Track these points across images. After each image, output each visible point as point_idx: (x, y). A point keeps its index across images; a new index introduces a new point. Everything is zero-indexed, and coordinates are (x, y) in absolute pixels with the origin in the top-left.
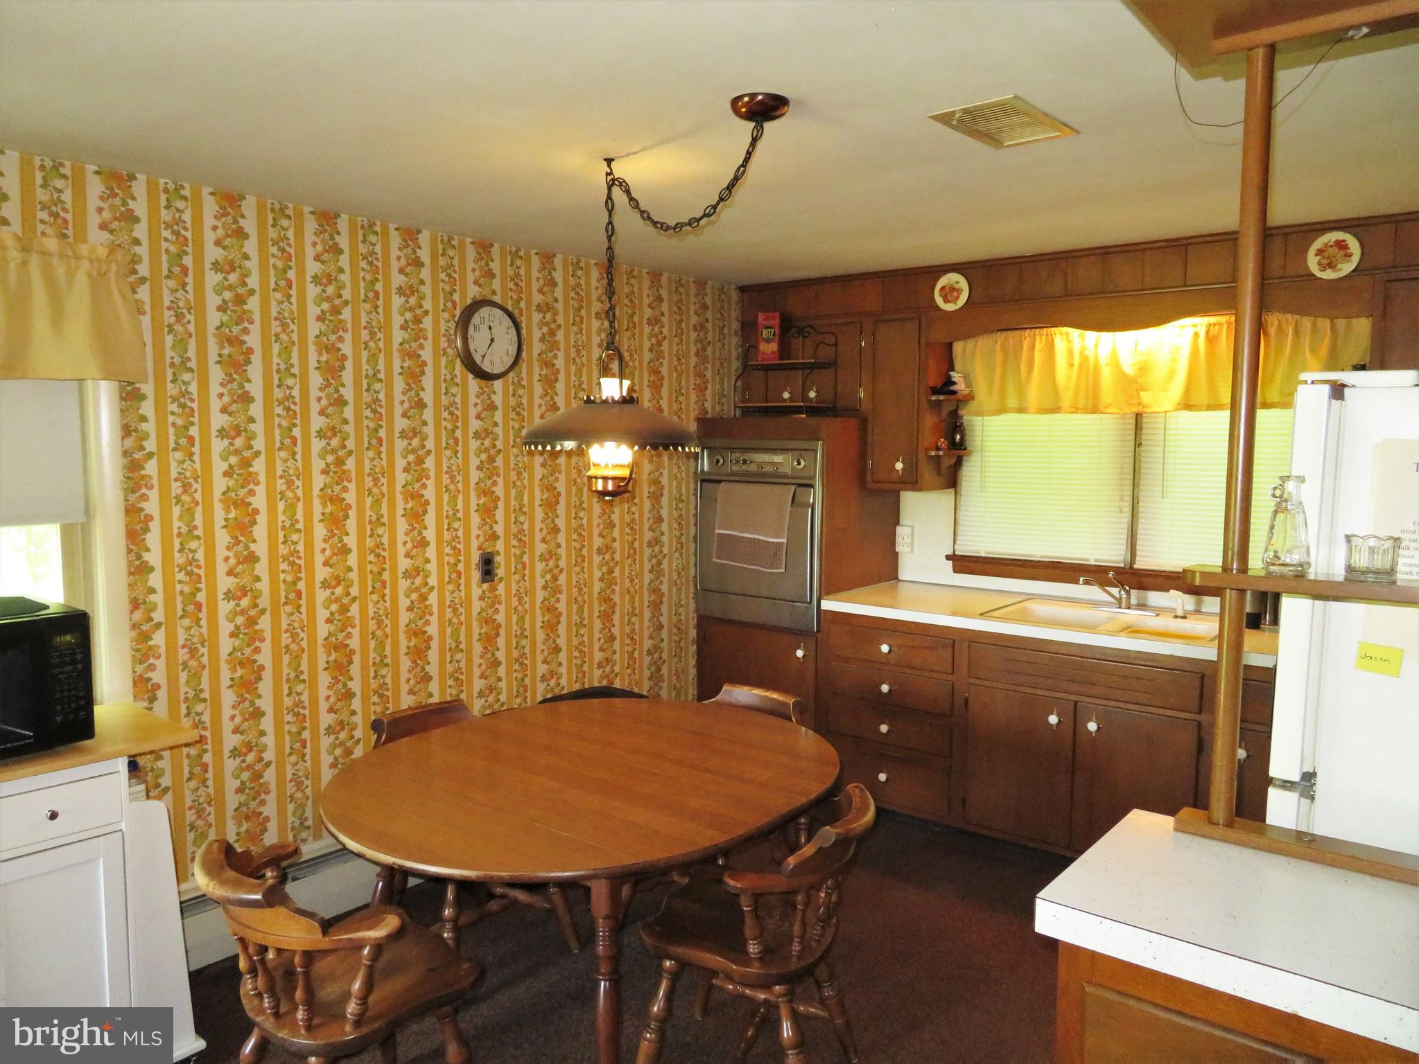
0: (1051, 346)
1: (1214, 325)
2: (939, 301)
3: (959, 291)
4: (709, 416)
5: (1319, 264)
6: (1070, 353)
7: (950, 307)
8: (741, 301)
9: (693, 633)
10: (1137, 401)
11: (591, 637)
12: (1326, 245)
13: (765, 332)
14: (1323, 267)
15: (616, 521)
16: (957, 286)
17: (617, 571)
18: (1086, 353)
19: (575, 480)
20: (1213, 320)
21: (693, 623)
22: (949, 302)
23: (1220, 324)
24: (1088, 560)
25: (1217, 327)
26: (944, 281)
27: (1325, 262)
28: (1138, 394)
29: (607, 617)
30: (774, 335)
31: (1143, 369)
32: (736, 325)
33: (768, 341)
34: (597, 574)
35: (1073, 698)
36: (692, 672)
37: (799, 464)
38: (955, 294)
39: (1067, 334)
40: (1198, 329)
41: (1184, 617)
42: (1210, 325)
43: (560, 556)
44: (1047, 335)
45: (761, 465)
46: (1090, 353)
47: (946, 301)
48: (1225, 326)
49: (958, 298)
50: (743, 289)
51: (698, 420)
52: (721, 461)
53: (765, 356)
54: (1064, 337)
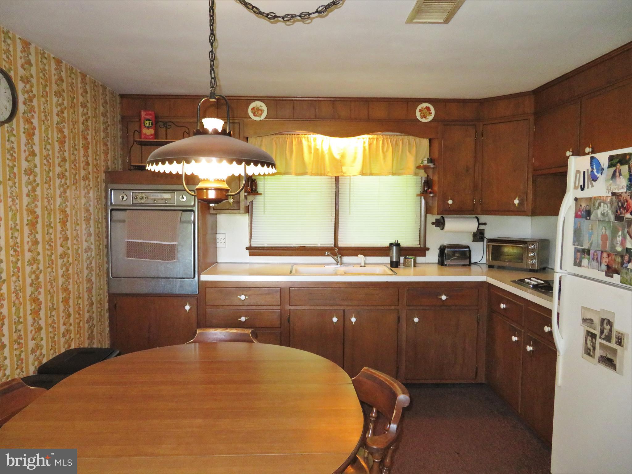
0: (300, 143)
1: (371, 138)
2: (251, 114)
3: (262, 111)
4: (110, 170)
5: (420, 115)
6: (310, 147)
7: (257, 119)
8: (121, 103)
9: (107, 306)
10: (340, 171)
11: (58, 315)
12: (423, 108)
13: (146, 122)
14: (422, 117)
15: (69, 236)
16: (261, 108)
17: (70, 269)
18: (317, 147)
19: (46, 207)
20: (371, 136)
21: (106, 299)
22: (257, 116)
23: (373, 138)
24: (317, 245)
25: (372, 140)
26: (253, 105)
27: (422, 115)
28: (342, 167)
29: (66, 301)
30: (152, 124)
31: (343, 156)
32: (119, 117)
33: (148, 128)
34: (60, 272)
35: (342, 308)
36: (107, 329)
37: (183, 199)
38: (260, 112)
39: (308, 138)
40: (365, 140)
41: (365, 266)
42: (369, 138)
43: (40, 260)
44: (298, 138)
45: (154, 200)
46: (319, 147)
47: (255, 115)
48: (376, 139)
49: (261, 114)
50: (122, 96)
51: (106, 172)
52: (125, 198)
53: (147, 137)
54: (306, 139)
